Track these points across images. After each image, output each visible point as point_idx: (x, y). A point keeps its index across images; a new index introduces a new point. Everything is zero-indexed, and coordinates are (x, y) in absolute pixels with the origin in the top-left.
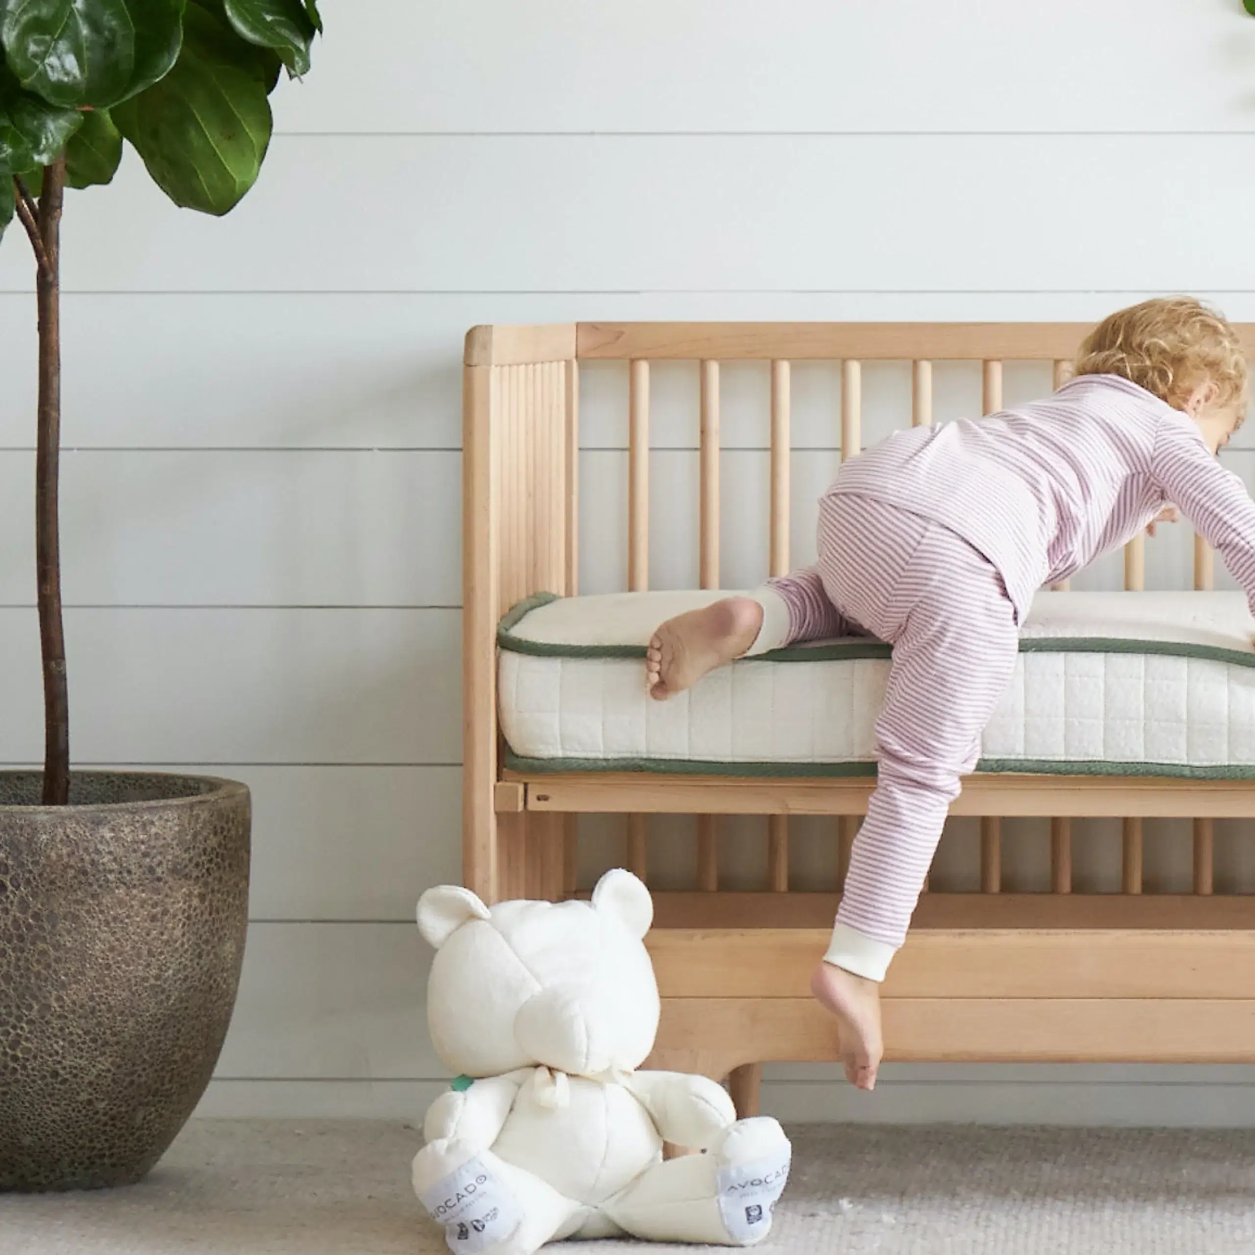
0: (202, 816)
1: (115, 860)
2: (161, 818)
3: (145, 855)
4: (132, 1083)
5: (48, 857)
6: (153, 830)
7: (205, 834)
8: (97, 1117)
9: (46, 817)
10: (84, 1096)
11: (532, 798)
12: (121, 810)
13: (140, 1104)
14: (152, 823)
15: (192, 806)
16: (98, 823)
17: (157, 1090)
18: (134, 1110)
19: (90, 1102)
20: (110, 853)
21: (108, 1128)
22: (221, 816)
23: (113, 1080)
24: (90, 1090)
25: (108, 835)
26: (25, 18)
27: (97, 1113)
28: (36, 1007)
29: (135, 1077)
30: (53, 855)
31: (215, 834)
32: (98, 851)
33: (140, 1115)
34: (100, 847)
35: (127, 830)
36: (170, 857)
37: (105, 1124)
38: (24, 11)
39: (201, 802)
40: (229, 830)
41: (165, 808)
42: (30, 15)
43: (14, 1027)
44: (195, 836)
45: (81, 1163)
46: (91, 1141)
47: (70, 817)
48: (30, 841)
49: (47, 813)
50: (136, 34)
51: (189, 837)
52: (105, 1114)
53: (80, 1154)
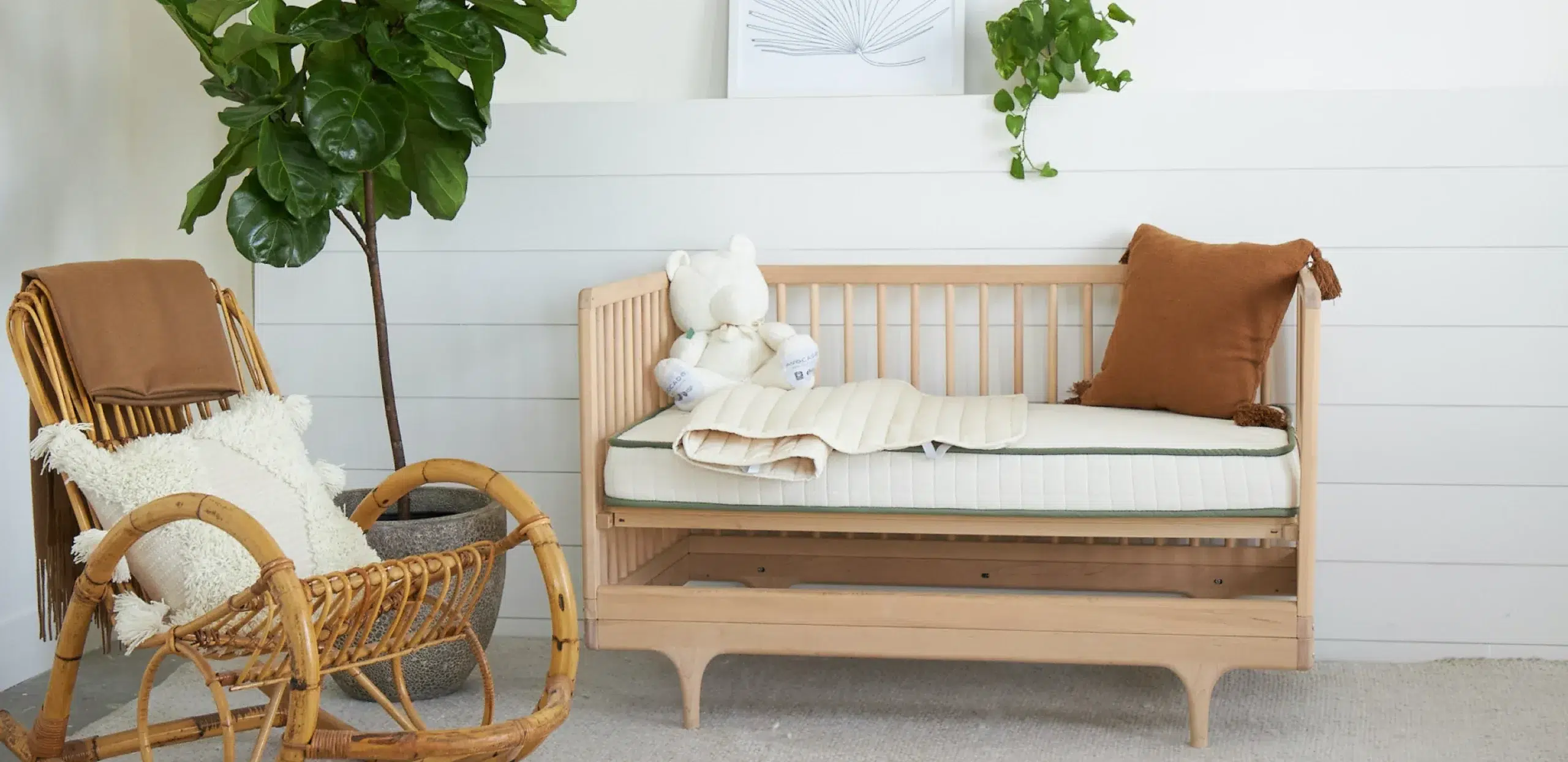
0: (470, 523)
1: (423, 548)
2: (447, 526)
3: (439, 544)
4: (439, 652)
5: (390, 547)
6: (443, 532)
7: (472, 531)
8: (423, 668)
9: (388, 528)
10: (415, 659)
11: (617, 520)
12: (426, 523)
13: (445, 661)
14: (442, 528)
15: (463, 519)
16: (413, 530)
17: (454, 654)
18: (442, 663)
19: (418, 662)
20: (421, 544)
21: (429, 673)
22: (481, 522)
23: (429, 651)
24: (417, 656)
25: (419, 536)
26: (324, 132)
27: (422, 666)
28: (387, 618)
29: (440, 649)
30: (392, 546)
31: (478, 531)
32: (415, 544)
33: (445, 666)
34: (416, 542)
35: (429, 533)
36: (452, 544)
37: (428, 671)
38: (323, 129)
39: (470, 516)
40: (487, 528)
41: (450, 520)
42: (327, 131)
43: (378, 627)
44: (466, 533)
45: (419, 688)
46: (422, 679)
47: (400, 528)
48: (381, 539)
49: (390, 526)
50: (386, 135)
51: (463, 534)
52: (427, 666)
53: (417, 684)
